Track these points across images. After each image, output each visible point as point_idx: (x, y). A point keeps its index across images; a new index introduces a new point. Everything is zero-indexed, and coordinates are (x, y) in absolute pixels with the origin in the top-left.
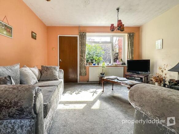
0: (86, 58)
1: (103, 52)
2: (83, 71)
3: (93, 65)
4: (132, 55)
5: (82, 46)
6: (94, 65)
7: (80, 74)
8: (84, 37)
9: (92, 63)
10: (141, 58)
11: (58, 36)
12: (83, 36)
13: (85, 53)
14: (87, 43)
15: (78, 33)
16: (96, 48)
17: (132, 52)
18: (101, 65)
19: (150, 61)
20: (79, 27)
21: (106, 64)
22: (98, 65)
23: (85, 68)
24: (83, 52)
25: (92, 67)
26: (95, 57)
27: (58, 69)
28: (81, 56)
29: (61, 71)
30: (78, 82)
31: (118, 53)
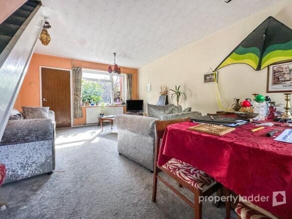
0: (81, 97)
1: (102, 90)
2: (79, 112)
3: (91, 106)
4: (131, 95)
5: (76, 82)
6: (93, 105)
7: (75, 116)
8: (79, 73)
9: (90, 103)
10: (139, 98)
11: (40, 67)
12: (77, 72)
13: (80, 91)
14: (82, 79)
15: (70, 67)
16: (94, 86)
17: (130, 92)
18: (100, 105)
19: (144, 102)
20: (72, 60)
21: (105, 104)
22: (97, 105)
23: (81, 109)
24: (77, 90)
25: (90, 107)
26: (93, 96)
27: (48, 111)
28: (76, 95)
29: (52, 113)
30: (72, 126)
31: (119, 93)
